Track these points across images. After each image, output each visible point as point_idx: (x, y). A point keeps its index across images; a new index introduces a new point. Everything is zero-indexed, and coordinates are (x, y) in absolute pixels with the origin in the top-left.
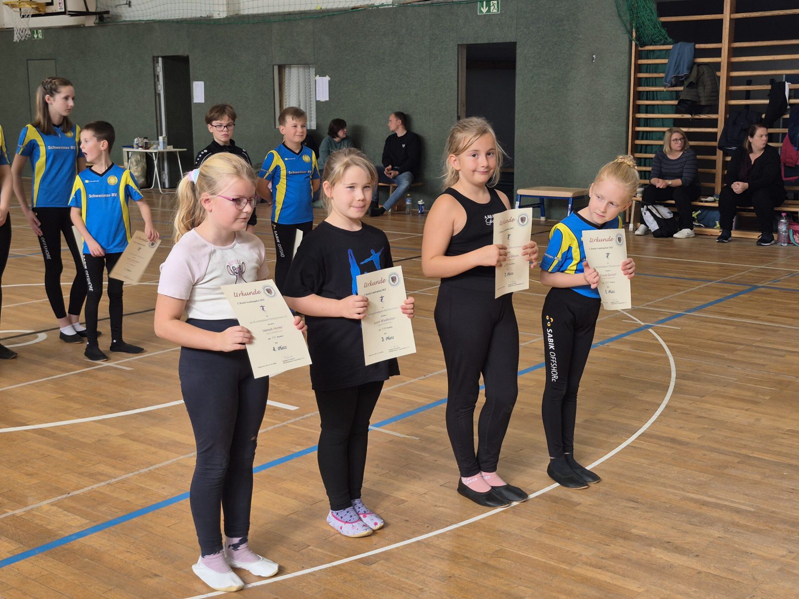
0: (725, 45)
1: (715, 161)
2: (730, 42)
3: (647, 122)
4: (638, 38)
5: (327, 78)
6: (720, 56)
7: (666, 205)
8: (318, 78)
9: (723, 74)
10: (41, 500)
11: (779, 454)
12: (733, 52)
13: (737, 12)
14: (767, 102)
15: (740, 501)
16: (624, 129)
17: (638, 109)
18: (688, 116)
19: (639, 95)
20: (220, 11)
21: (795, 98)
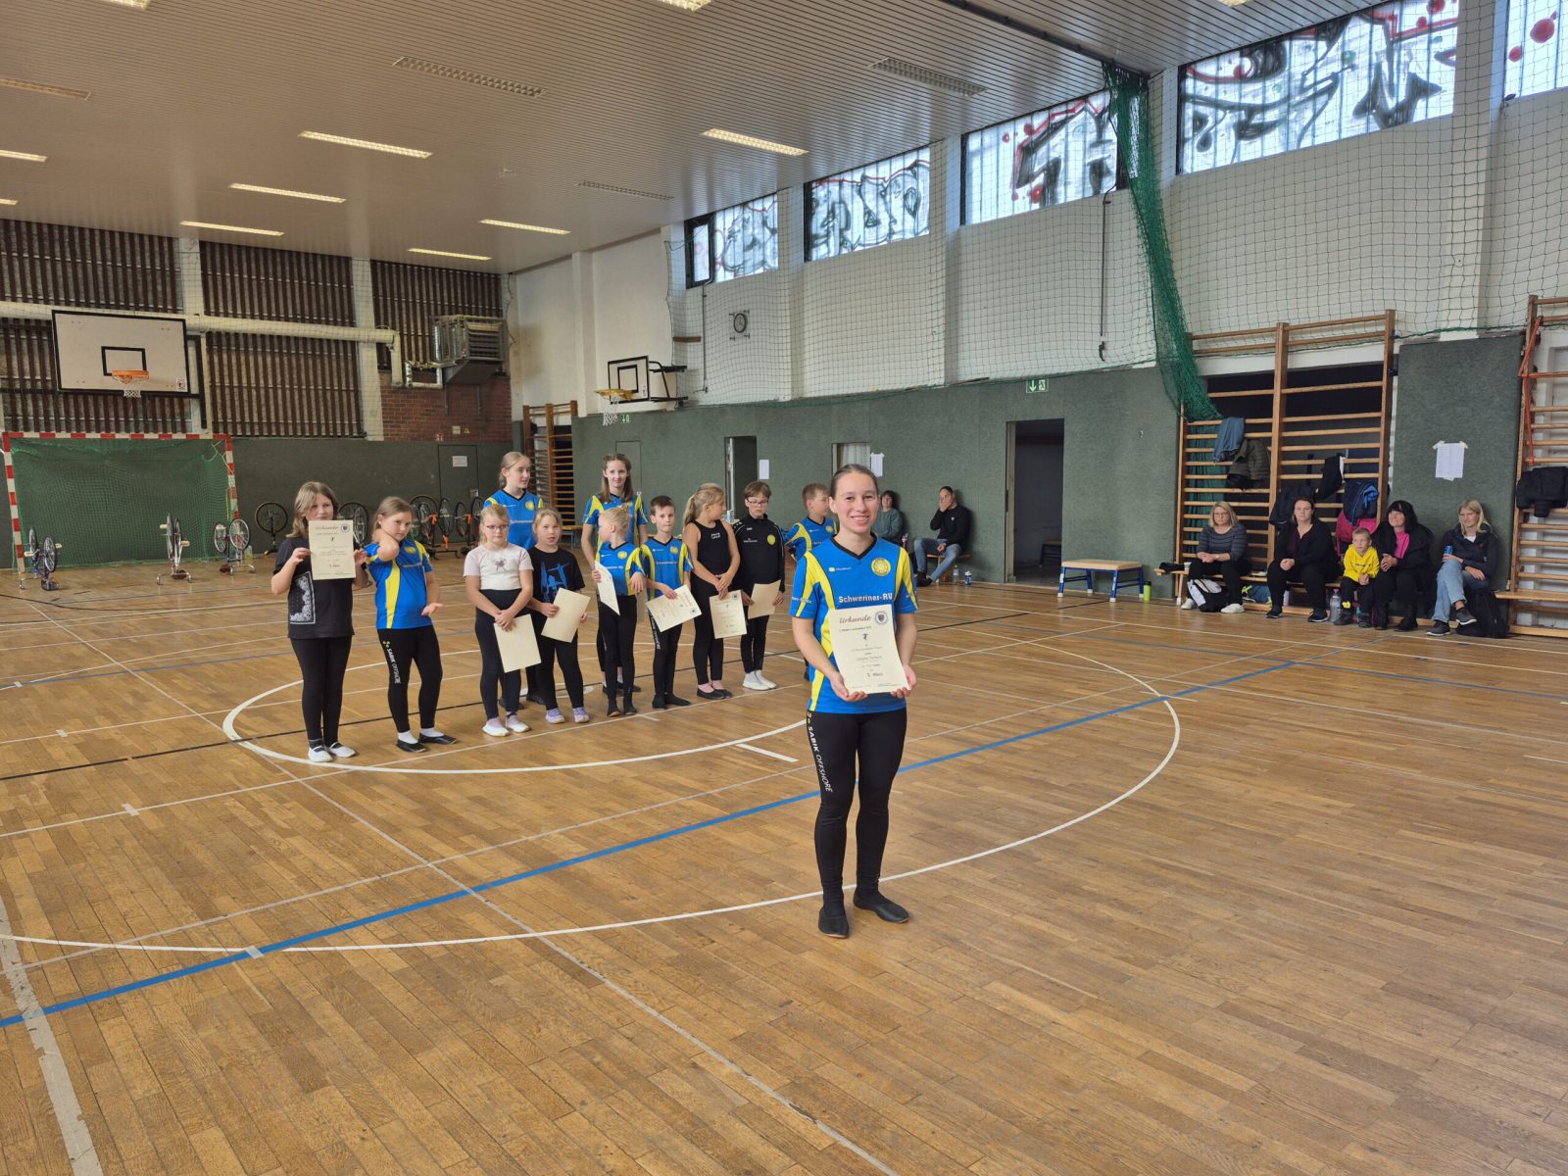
0: (1275, 420)
1: (1266, 536)
2: (1281, 417)
3: (1197, 496)
4: (1186, 414)
5: (882, 455)
6: (1270, 431)
7: (1214, 580)
8: (873, 455)
9: (1274, 449)
10: (553, 829)
11: (1259, 824)
12: (1285, 427)
13: (1289, 387)
14: (1320, 476)
15: (1202, 866)
16: (1173, 502)
17: (1187, 483)
18: (1239, 491)
19: (1187, 470)
20: (785, 395)
21: (1350, 472)
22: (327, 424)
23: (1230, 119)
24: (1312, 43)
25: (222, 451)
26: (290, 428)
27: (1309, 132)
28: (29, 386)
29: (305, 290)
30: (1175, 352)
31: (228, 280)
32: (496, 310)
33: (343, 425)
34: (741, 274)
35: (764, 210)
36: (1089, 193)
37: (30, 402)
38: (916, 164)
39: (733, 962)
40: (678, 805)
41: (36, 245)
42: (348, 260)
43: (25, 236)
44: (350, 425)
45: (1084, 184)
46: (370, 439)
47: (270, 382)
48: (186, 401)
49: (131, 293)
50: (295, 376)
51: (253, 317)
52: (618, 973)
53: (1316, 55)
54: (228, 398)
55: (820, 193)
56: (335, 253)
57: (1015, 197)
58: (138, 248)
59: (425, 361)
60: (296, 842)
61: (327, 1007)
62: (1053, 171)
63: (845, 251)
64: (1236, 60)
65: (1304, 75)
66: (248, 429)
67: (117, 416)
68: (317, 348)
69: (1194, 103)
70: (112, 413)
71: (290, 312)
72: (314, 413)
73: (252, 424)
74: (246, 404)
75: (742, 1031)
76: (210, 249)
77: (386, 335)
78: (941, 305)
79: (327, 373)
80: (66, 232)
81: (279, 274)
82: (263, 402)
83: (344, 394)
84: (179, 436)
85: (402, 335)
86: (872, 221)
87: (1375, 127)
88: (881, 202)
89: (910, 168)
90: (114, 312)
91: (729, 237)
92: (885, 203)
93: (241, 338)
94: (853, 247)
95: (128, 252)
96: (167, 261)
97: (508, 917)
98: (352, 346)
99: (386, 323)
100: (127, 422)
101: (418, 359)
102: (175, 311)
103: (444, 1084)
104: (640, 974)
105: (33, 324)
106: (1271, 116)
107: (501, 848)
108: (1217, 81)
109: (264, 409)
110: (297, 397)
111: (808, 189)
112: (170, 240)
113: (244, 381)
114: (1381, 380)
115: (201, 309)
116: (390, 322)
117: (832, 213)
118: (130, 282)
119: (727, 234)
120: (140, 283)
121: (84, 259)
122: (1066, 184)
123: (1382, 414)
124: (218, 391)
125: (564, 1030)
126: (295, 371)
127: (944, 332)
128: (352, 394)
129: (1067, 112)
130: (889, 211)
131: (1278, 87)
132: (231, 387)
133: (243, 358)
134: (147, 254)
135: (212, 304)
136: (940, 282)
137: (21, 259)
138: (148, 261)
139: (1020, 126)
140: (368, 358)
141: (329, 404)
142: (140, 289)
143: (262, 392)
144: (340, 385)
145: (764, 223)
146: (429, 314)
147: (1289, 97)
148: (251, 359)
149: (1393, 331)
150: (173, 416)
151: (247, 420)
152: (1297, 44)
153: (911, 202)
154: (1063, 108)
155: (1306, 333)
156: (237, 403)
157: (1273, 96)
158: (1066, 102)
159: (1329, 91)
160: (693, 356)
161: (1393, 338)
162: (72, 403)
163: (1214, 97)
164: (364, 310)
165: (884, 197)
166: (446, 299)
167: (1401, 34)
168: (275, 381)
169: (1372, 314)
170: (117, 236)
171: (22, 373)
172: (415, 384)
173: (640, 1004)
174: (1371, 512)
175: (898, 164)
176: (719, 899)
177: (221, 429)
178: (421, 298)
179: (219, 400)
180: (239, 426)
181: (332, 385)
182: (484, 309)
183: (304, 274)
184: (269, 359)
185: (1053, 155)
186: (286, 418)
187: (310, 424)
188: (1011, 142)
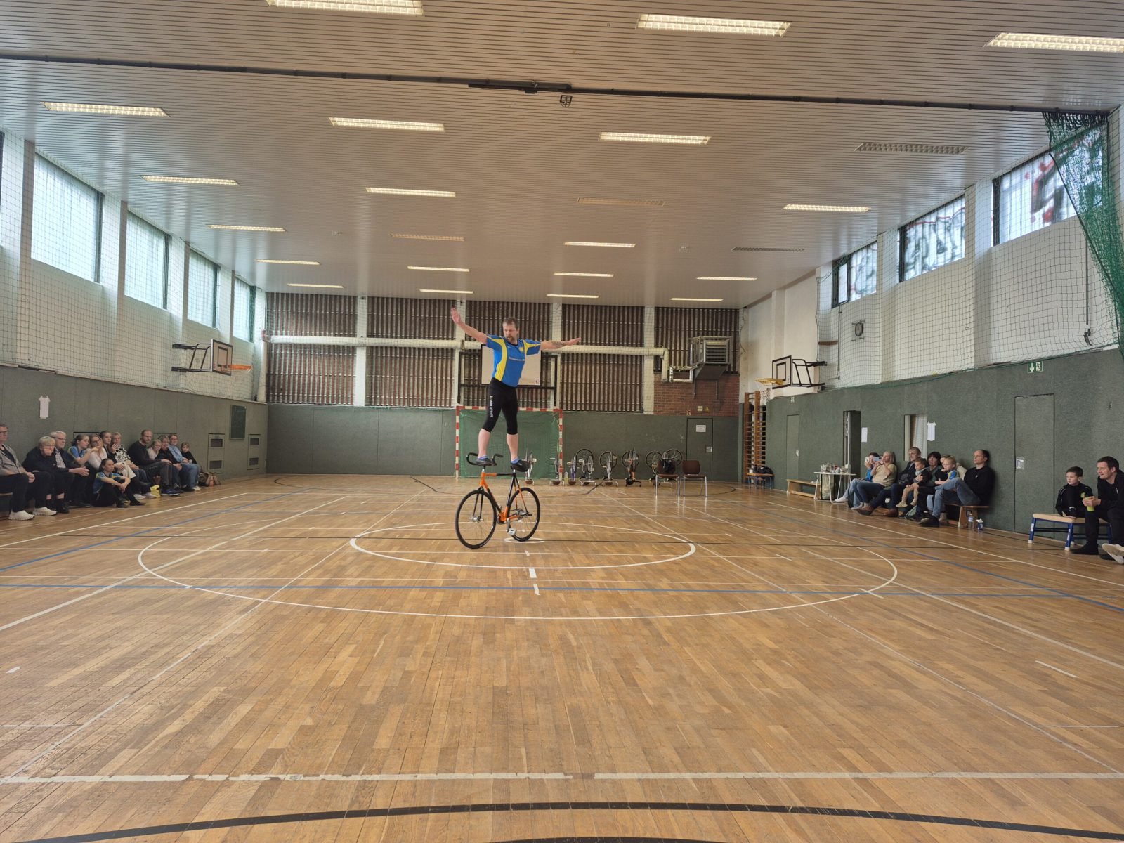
5: (934, 424)
8: (929, 424)
20: (877, 379)
22: (622, 404)
25: (557, 418)
29: (616, 327)
31: (577, 324)
32: (733, 332)
33: (631, 405)
41: (487, 312)
42: (642, 308)
43: (482, 308)
44: (636, 405)
46: (645, 413)
47: (593, 380)
48: (548, 391)
54: (570, 389)
55: (910, 233)
56: (635, 305)
57: (1033, 220)
58: (532, 310)
59: (684, 365)
62: (1059, 196)
63: (925, 272)
66: (578, 407)
68: (621, 360)
72: (615, 398)
73: (581, 404)
74: (579, 393)
76: (567, 307)
77: (659, 351)
78: (972, 308)
79: (625, 374)
80: (501, 305)
81: (603, 319)
82: (588, 391)
83: (634, 387)
84: (541, 410)
85: (670, 351)
86: (941, 249)
88: (948, 234)
91: (859, 271)
92: (950, 235)
93: (580, 356)
94: (930, 269)
95: (528, 313)
96: (546, 316)
98: (640, 358)
99: (662, 344)
101: (680, 365)
109: (588, 395)
111: (903, 231)
112: (549, 305)
113: (579, 380)
116: (664, 342)
117: (917, 246)
118: (527, 328)
119: (857, 270)
120: (532, 329)
122: (1068, 205)
124: (565, 385)
127: (975, 327)
128: (638, 387)
129: (1067, 149)
130: (952, 240)
132: (572, 383)
133: (579, 367)
134: (537, 314)
136: (971, 290)
138: (537, 317)
139: (1037, 164)
140: (649, 365)
141: (625, 393)
142: (532, 332)
143: (588, 386)
144: (631, 382)
146: (689, 336)
148: (584, 367)
150: (541, 399)
151: (578, 402)
154: (1066, 147)
156: (574, 392)
160: (832, 354)
164: (649, 337)
166: (701, 327)
168: (595, 379)
170: (523, 305)
172: (675, 380)
175: (958, 206)
177: (564, 405)
178: (685, 328)
179: (565, 390)
180: (574, 405)
181: (627, 381)
182: (726, 332)
183: (617, 318)
184: (593, 367)
185: (1059, 184)
186: (599, 401)
187: (613, 404)
188: (1030, 179)
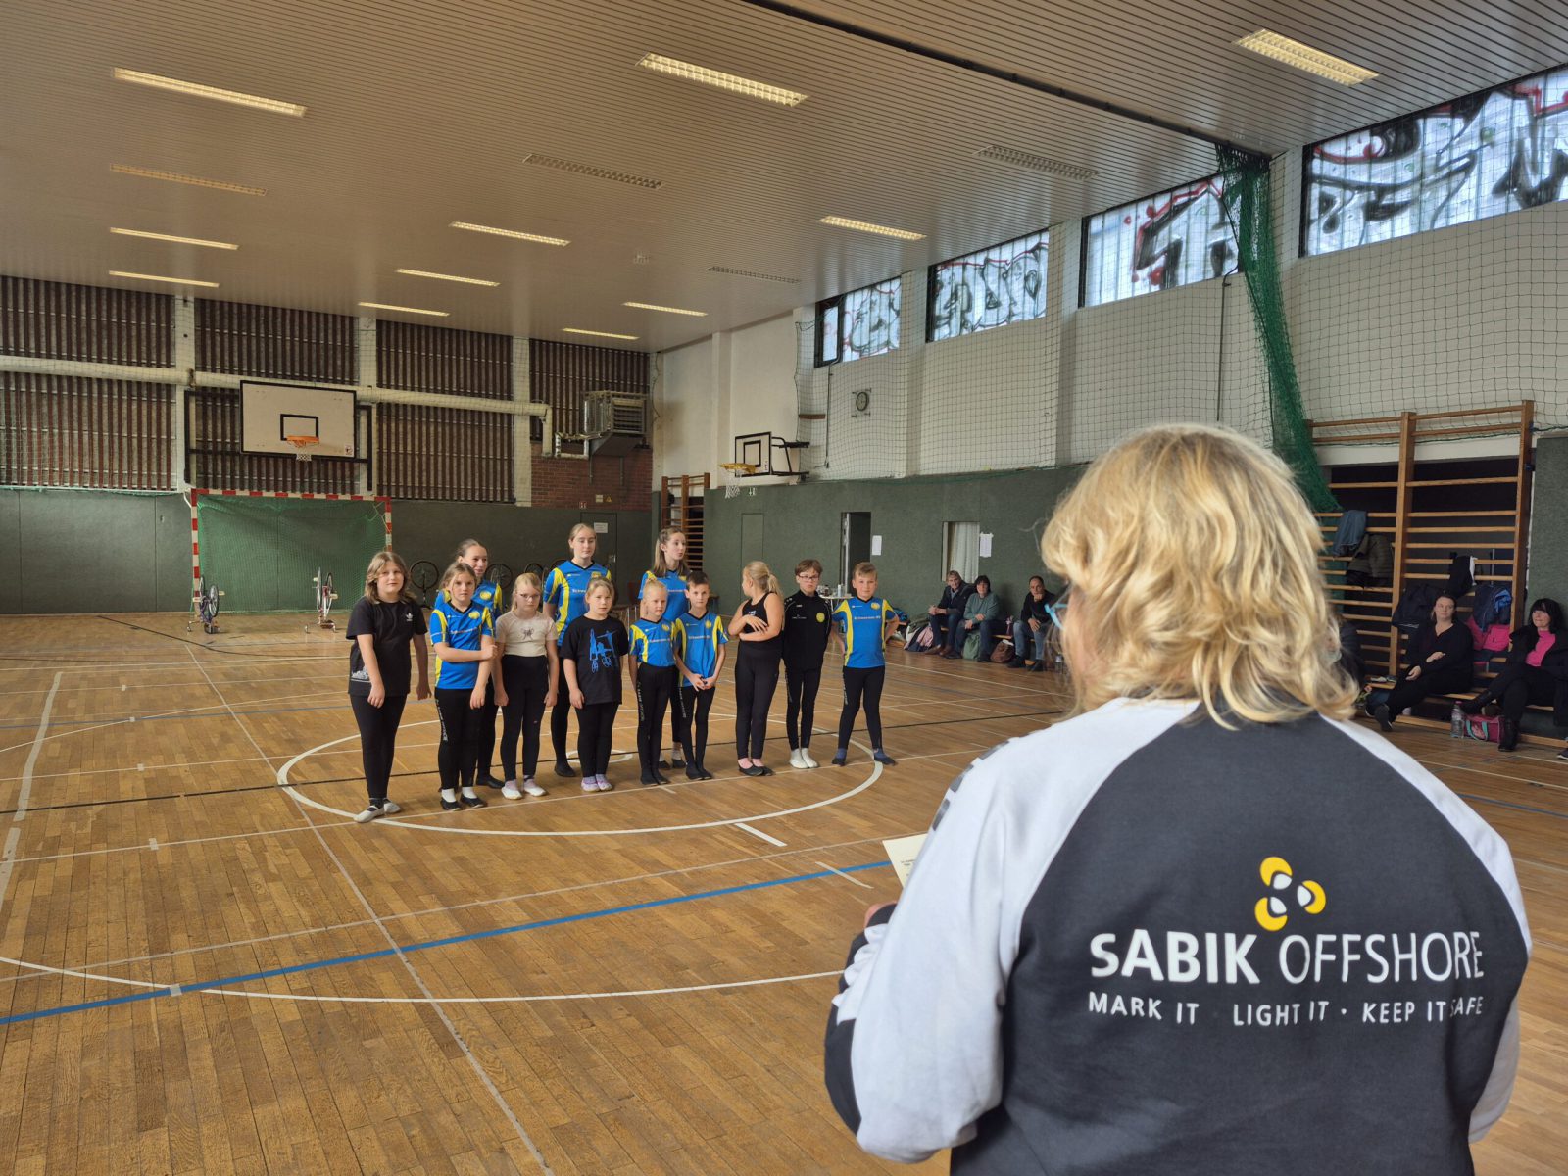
0: (1399, 515)
1: (1388, 639)
2: (1406, 511)
5: (990, 536)
6: (1394, 526)
8: (982, 535)
9: (1398, 545)
12: (1410, 522)
13: (1416, 480)
14: (1448, 577)
18: (1360, 588)
20: (900, 473)
21: (1482, 574)
22: (481, 490)
23: (1358, 199)
24: (1448, 120)
25: (382, 512)
26: (447, 492)
27: (1443, 213)
28: (220, 448)
29: (469, 366)
30: (1293, 440)
31: (400, 356)
32: (643, 386)
33: (495, 491)
34: (866, 354)
35: (891, 292)
36: (1211, 275)
37: (220, 463)
38: (1038, 247)
39: (600, 1048)
40: (643, 882)
41: (236, 322)
42: (509, 339)
43: (227, 315)
44: (502, 491)
45: (1205, 266)
46: (519, 504)
47: (432, 449)
48: (356, 465)
49: (314, 366)
50: (454, 445)
51: (420, 390)
52: (484, 1048)
53: (1452, 132)
54: (393, 463)
55: (944, 275)
56: (498, 332)
57: (1134, 279)
58: (322, 326)
59: (574, 433)
60: (275, 888)
61: (207, 1049)
62: (1174, 252)
63: (965, 332)
64: (1366, 139)
65: (1439, 154)
66: (409, 493)
67: (294, 477)
68: (477, 419)
69: (1321, 184)
70: (290, 475)
71: (454, 385)
72: (470, 479)
73: (413, 487)
74: (409, 469)
75: (567, 1121)
76: (386, 327)
77: (539, 409)
78: (1055, 387)
79: (484, 442)
80: (262, 311)
82: (424, 468)
83: (498, 462)
84: (347, 497)
85: (554, 409)
86: (992, 303)
87: (1515, 206)
88: (1002, 282)
89: (1033, 251)
90: (297, 383)
91: (858, 318)
92: (1007, 285)
93: (409, 409)
94: (973, 329)
95: (314, 329)
96: (347, 338)
97: (417, 980)
98: (508, 418)
99: (541, 397)
100: (302, 482)
101: (568, 432)
102: (351, 383)
103: (263, 1139)
104: (506, 1051)
105: (228, 392)
106: (1402, 196)
107: (451, 911)
108: (1346, 161)
109: (425, 474)
110: (455, 464)
111: (932, 272)
112: (351, 319)
113: (409, 448)
114: (1516, 475)
115: (374, 382)
116: (544, 395)
117: (955, 295)
118: (314, 356)
119: (855, 315)
120: (323, 357)
121: (275, 335)
122: (1186, 266)
123: (1517, 513)
124: (385, 457)
125: (401, 1098)
126: (455, 440)
127: (1058, 413)
128: (506, 462)
129: (1190, 194)
130: (1009, 292)
131: (1412, 166)
132: (397, 453)
134: (330, 332)
135: (385, 377)
136: (1054, 364)
137: (222, 335)
138: (330, 338)
139: (1143, 208)
140: (521, 429)
141: (484, 471)
142: (322, 362)
143: (424, 458)
144: (495, 454)
145: (891, 305)
146: (581, 389)
147: (1422, 176)
148: (417, 427)
149: (1531, 423)
150: (343, 478)
151: (409, 484)
152: (1431, 122)
153: (1032, 284)
154: (1185, 191)
155: (1435, 423)
156: (401, 468)
157: (1406, 176)
158: (1189, 184)
159: (1466, 169)
160: (817, 431)
161: (1529, 430)
162: (255, 465)
163: (1342, 177)
164: (521, 385)
165: (1005, 279)
166: (597, 375)
167: (1545, 109)
168: (435, 448)
169: (1507, 404)
170: (305, 316)
171: (215, 436)
172: (563, 455)
173: (486, 1081)
174: (1504, 617)
175: (1020, 247)
176: (625, 983)
177: (385, 491)
178: (574, 375)
179: (385, 465)
180: (401, 489)
181: (488, 454)
182: (632, 385)
183: (469, 352)
184: (432, 429)
185: (1175, 237)
186: (444, 483)
187: (466, 489)
188: (1132, 225)
